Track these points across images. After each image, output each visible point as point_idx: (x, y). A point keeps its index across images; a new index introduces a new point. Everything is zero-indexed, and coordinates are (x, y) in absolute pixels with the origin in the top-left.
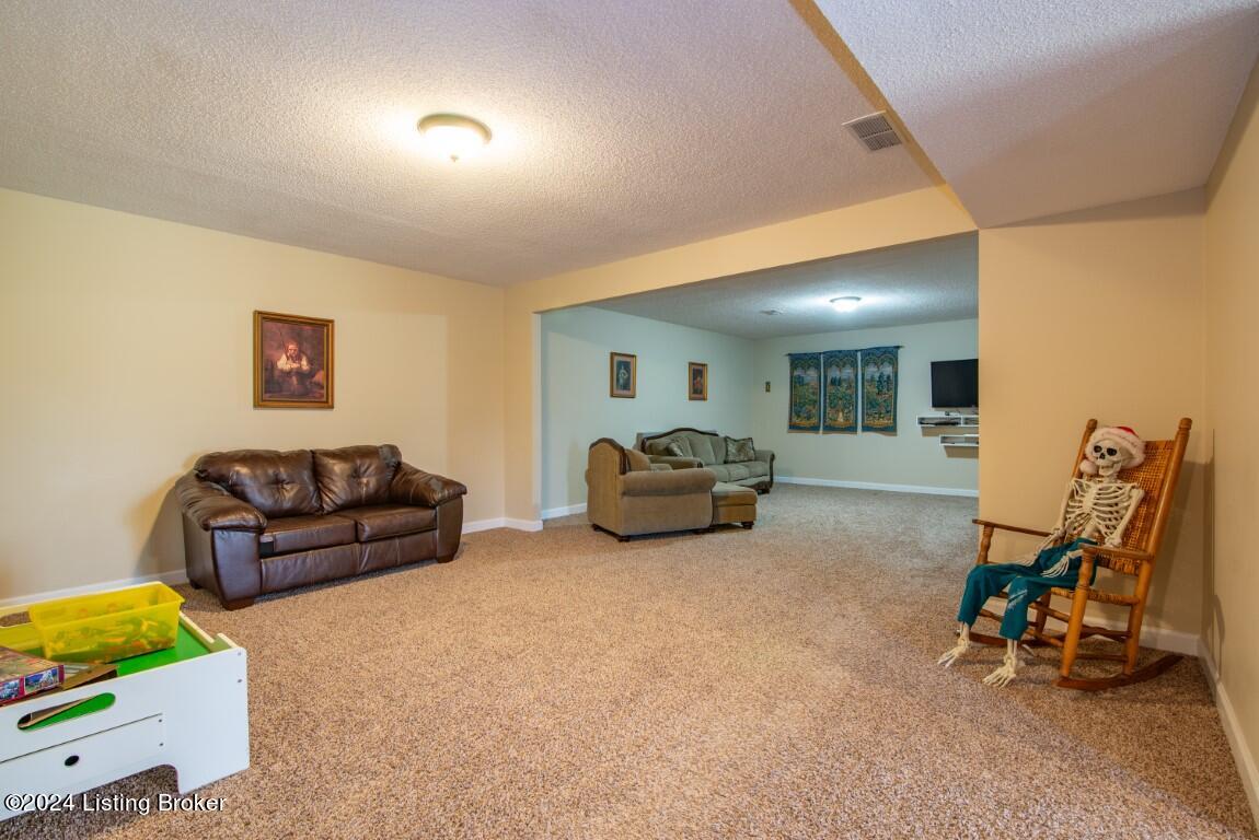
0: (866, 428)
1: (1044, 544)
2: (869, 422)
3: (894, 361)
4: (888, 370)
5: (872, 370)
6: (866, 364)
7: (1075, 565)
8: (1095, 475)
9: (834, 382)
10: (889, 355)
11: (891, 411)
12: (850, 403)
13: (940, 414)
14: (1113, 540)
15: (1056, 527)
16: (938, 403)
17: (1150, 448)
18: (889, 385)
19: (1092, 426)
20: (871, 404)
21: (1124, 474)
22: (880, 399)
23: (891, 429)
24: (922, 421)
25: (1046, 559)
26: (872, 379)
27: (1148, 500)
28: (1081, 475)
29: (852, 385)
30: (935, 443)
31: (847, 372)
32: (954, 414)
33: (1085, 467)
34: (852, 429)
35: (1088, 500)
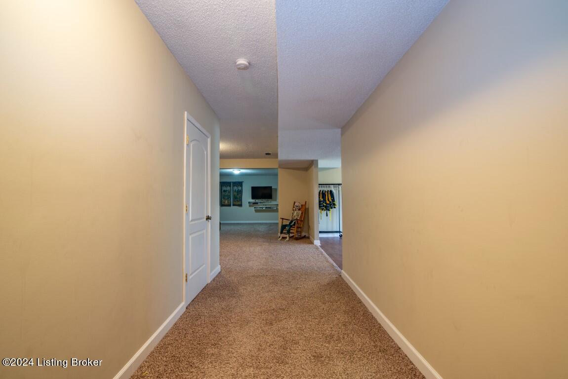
0: (234, 205)
1: (290, 221)
2: (235, 203)
3: (241, 186)
4: (240, 188)
5: (235, 188)
6: (233, 186)
7: (295, 222)
8: (296, 210)
9: (224, 191)
10: (240, 184)
11: (241, 200)
12: (229, 197)
13: (253, 201)
14: (299, 218)
15: (291, 219)
16: (253, 197)
17: (302, 205)
18: (240, 192)
19: (295, 203)
20: (235, 198)
21: (299, 210)
22: (238, 196)
23: (240, 205)
24: (249, 203)
25: (290, 223)
26: (235, 191)
27: (302, 213)
28: (293, 210)
29: (229, 192)
30: (253, 209)
31: (228, 188)
32: (257, 201)
33: (294, 209)
34: (229, 205)
35: (295, 214)
